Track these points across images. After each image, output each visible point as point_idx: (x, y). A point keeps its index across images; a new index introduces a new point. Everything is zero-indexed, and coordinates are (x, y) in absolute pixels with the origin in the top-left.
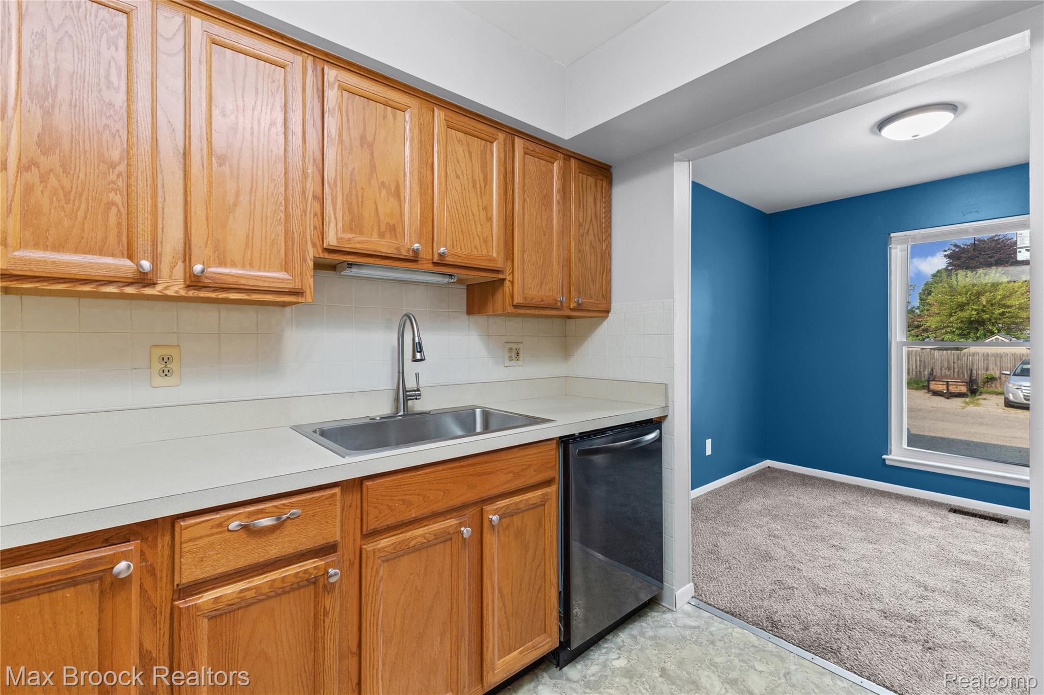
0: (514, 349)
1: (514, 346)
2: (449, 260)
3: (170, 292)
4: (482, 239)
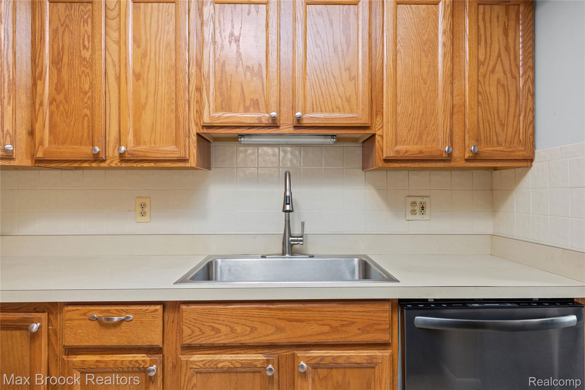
0: (418, 203)
1: (418, 200)
2: (305, 122)
3: (113, 165)
4: (344, 100)
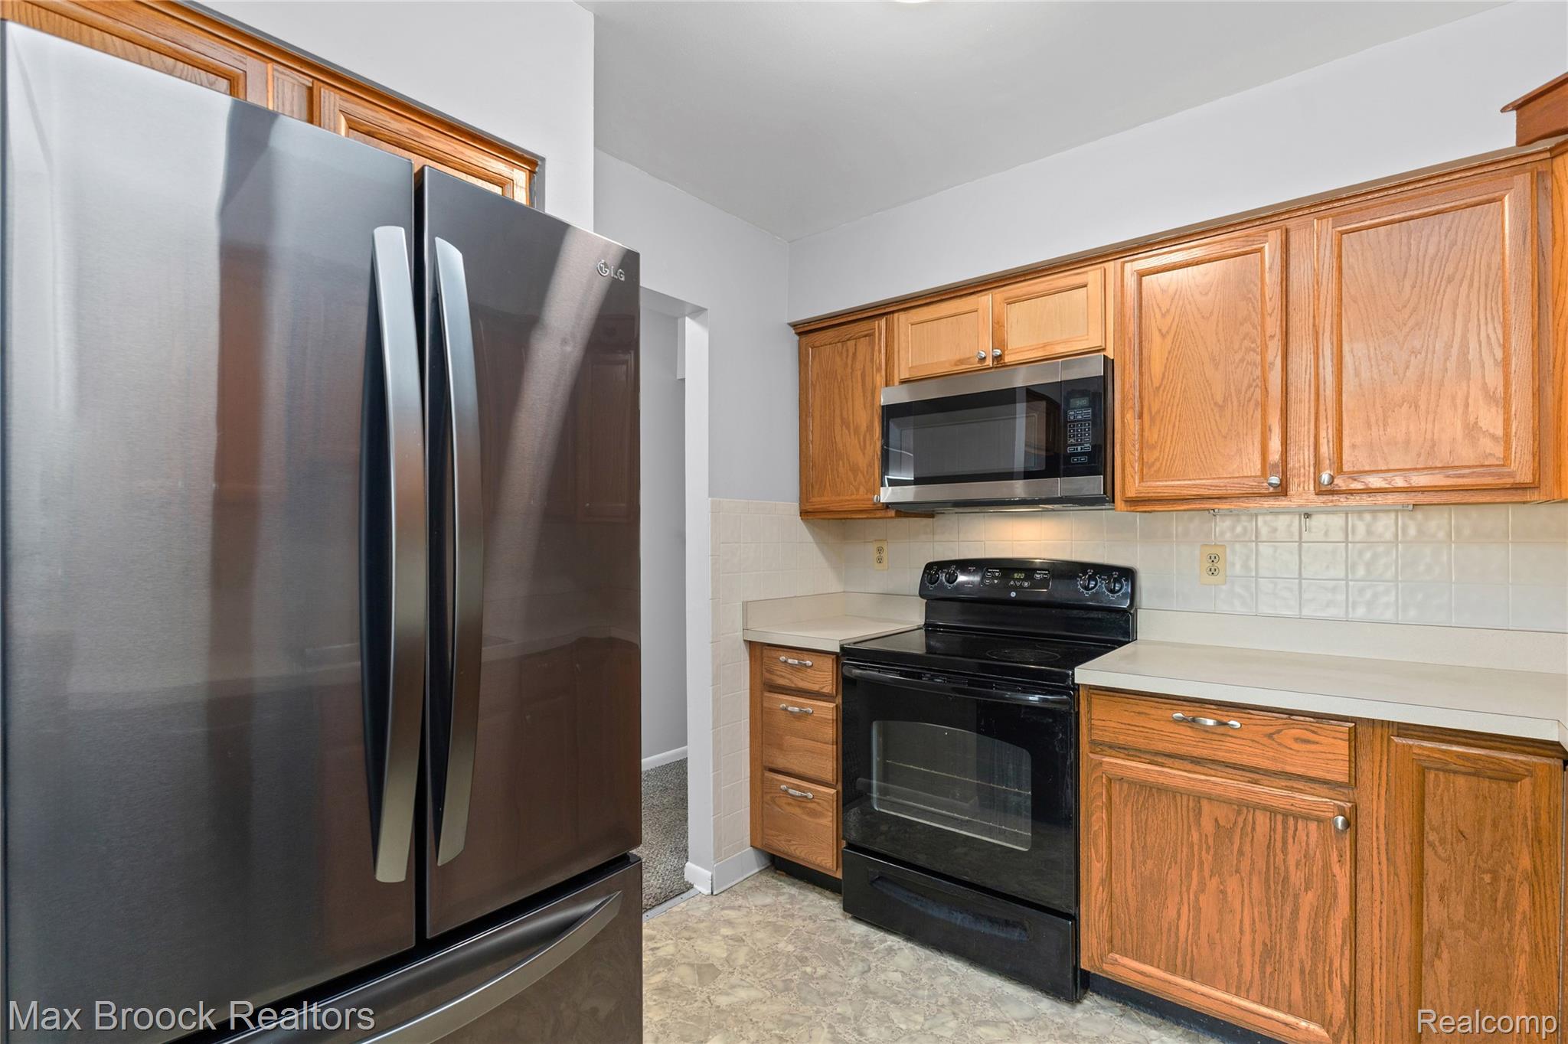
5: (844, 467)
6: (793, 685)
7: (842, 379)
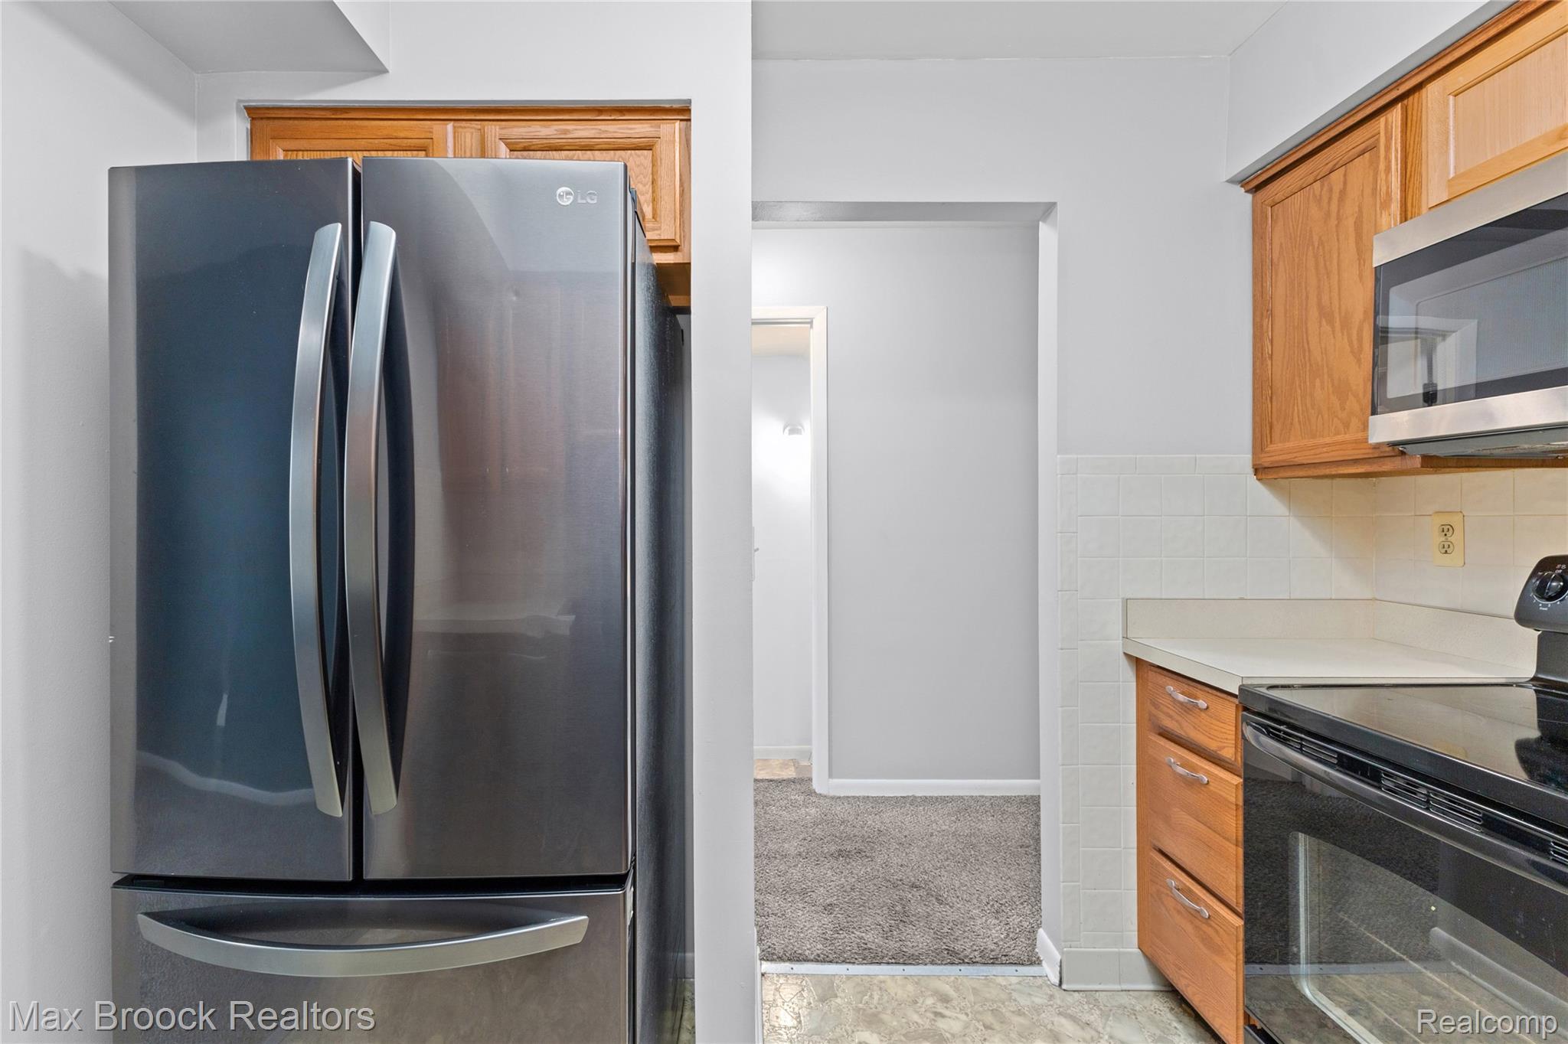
5: (1322, 388)
6: (1183, 734)
7: (1321, 243)
